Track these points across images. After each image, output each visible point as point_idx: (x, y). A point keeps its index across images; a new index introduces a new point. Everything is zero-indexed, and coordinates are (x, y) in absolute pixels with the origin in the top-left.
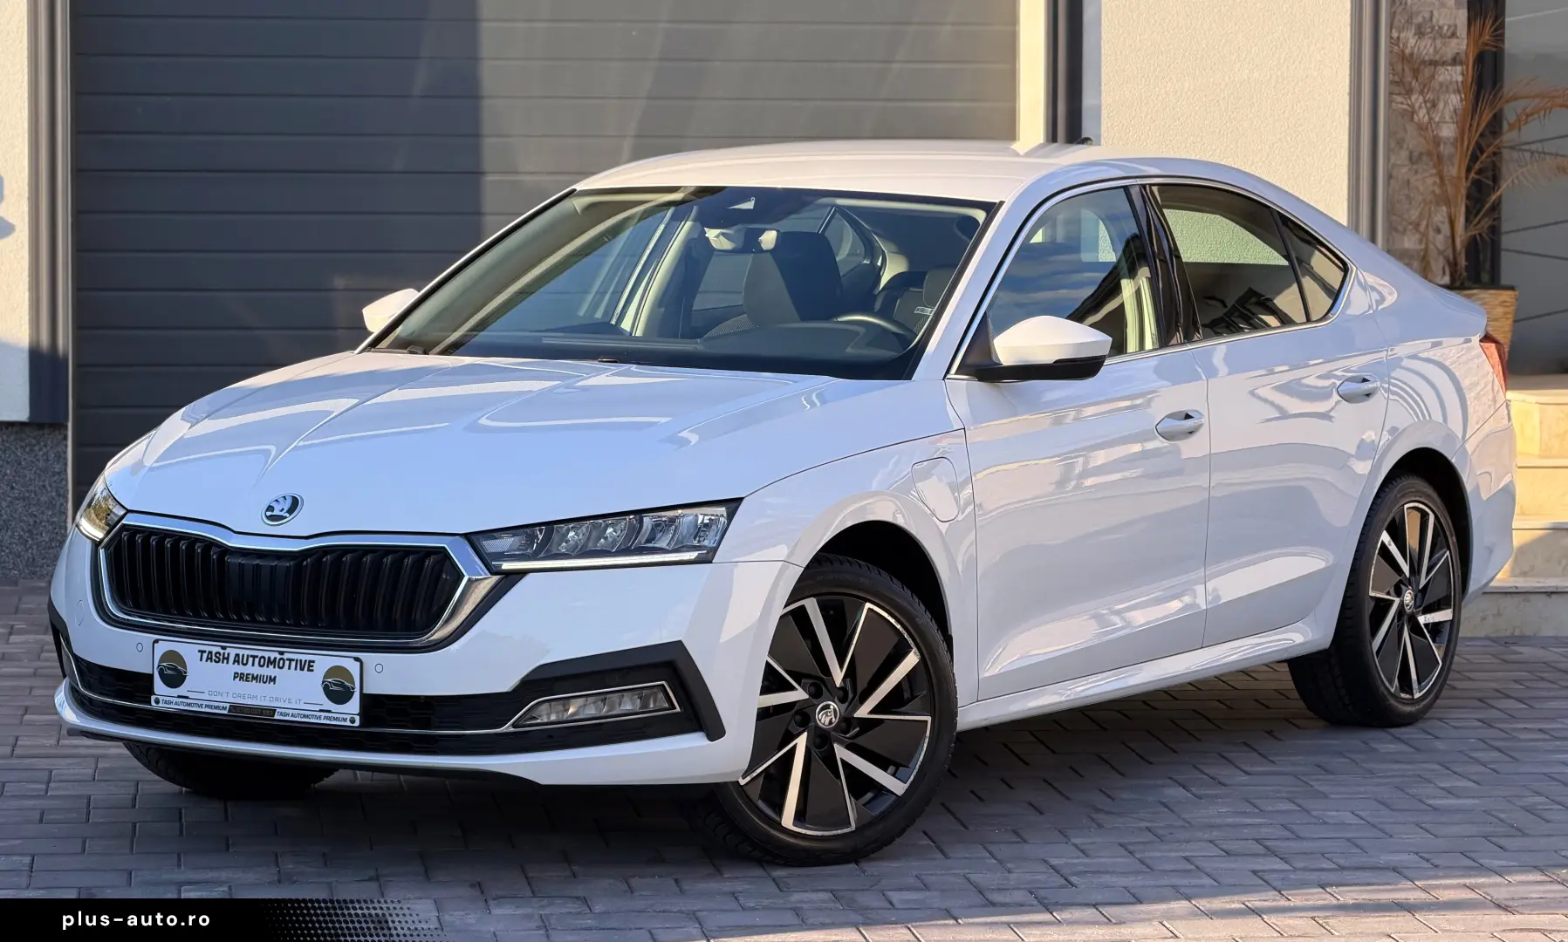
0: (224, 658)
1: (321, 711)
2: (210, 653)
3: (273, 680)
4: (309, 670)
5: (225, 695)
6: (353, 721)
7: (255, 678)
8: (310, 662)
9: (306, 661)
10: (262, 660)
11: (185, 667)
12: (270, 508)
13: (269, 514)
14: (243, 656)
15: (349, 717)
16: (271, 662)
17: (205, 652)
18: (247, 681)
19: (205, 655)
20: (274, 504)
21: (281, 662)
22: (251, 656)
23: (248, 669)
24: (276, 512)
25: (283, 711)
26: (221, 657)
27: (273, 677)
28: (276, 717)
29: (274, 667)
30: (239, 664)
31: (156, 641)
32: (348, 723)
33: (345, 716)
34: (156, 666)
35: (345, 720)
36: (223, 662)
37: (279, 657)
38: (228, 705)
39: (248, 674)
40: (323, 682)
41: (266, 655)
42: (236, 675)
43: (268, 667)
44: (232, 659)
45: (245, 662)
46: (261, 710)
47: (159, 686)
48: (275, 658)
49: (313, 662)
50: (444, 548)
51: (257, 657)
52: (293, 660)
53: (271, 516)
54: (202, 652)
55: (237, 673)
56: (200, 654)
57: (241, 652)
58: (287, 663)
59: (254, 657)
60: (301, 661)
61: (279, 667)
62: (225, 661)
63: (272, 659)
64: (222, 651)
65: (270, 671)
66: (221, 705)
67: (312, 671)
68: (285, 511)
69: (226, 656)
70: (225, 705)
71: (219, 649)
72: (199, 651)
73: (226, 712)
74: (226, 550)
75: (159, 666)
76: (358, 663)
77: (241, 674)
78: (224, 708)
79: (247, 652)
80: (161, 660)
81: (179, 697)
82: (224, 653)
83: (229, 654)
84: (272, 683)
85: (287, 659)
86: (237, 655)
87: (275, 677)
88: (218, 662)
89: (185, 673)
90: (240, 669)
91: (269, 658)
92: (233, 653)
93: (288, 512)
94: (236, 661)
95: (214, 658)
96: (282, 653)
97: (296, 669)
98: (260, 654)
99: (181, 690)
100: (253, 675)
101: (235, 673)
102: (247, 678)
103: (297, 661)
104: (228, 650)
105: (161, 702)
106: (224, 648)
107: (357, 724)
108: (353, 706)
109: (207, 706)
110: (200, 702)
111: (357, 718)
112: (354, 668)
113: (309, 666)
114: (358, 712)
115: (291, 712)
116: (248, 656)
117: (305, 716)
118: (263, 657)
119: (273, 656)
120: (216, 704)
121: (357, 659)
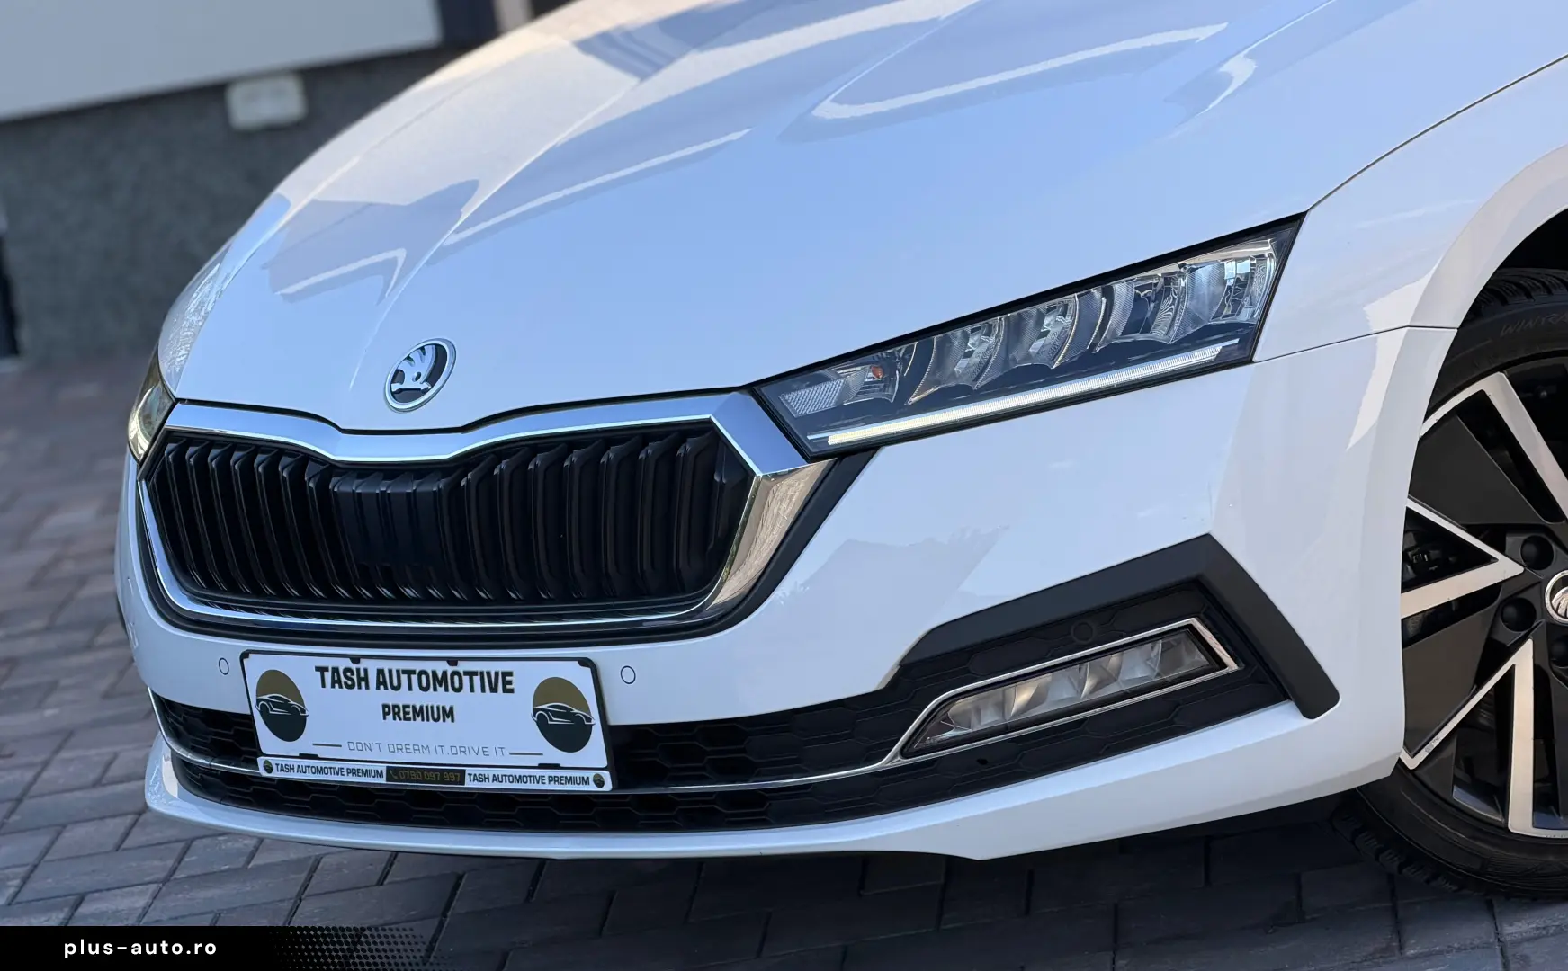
0: (360, 679)
1: (541, 766)
2: (335, 670)
3: (448, 714)
4: (506, 691)
5: (376, 748)
6: (600, 782)
7: (419, 713)
8: (505, 674)
9: (497, 673)
10: (424, 678)
11: (301, 702)
12: (398, 376)
13: (396, 387)
14: (391, 672)
15: (592, 775)
16: (440, 681)
17: (326, 669)
18: (405, 718)
19: (328, 677)
20: (404, 366)
21: (456, 679)
22: (405, 672)
23: (403, 697)
24: (409, 383)
25: (477, 771)
26: (355, 677)
27: (447, 709)
28: (469, 784)
29: (447, 690)
30: (386, 688)
31: (245, 655)
32: (592, 788)
33: (585, 774)
34: (254, 701)
35: (585, 781)
36: (360, 687)
37: (450, 669)
38: (383, 767)
39: (405, 707)
40: (535, 711)
41: (429, 666)
42: (386, 710)
43: (435, 689)
44: (372, 679)
45: (395, 683)
46: (439, 772)
47: (267, 739)
48: (445, 673)
49: (511, 674)
50: (709, 421)
51: (414, 672)
52: (476, 673)
53: (400, 391)
54: (322, 670)
55: (387, 706)
56: (319, 674)
57: (386, 665)
58: (466, 680)
59: (409, 673)
60: (489, 673)
61: (454, 689)
62: (363, 684)
63: (440, 675)
64: (354, 667)
65: (440, 698)
66: (373, 767)
67: (511, 691)
68: (424, 378)
69: (362, 675)
70: (379, 767)
71: (349, 663)
72: (318, 669)
73: (382, 780)
74: (332, 470)
75: (258, 701)
76: (589, 669)
77: (394, 707)
78: (379, 774)
79: (395, 666)
80: (259, 692)
81: (303, 756)
82: (358, 670)
83: (366, 670)
84: (449, 720)
85: (466, 673)
86: (381, 672)
87: (451, 708)
88: (353, 686)
89: (304, 711)
90: (391, 697)
91: (435, 672)
92: (372, 668)
93: (427, 378)
94: (381, 680)
95: (343, 679)
96: (453, 661)
97: (483, 689)
98: (418, 666)
99: (303, 744)
100: (414, 708)
101: (385, 706)
102: (405, 713)
103: (482, 674)
104: (364, 664)
105: (274, 766)
106: (356, 659)
107: (608, 786)
108: (595, 753)
109: (351, 771)
110: (336, 765)
111: (606, 775)
112: (581, 679)
113: (506, 683)
114: (605, 764)
115: (491, 772)
116: (399, 671)
117: (515, 779)
118: (425, 672)
119: (441, 667)
120: (364, 767)
121: (584, 662)
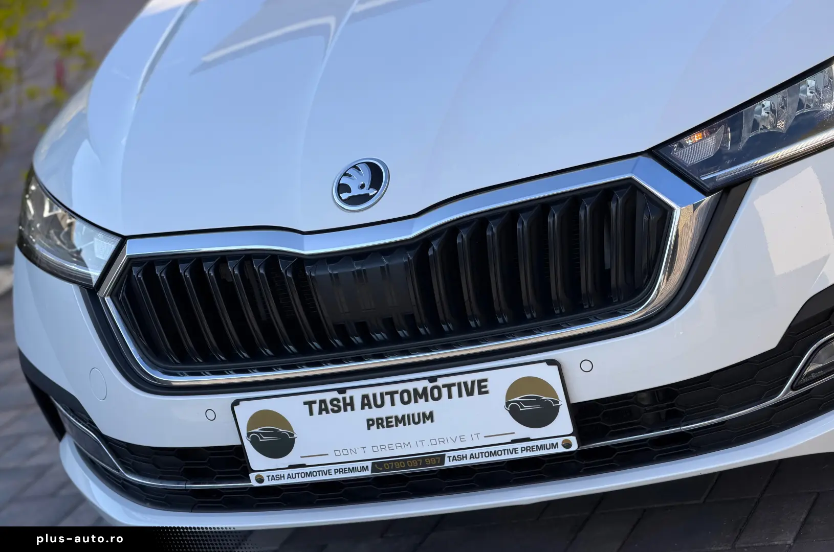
0: (345, 405)
1: (514, 441)
2: (323, 402)
3: (430, 417)
4: (480, 393)
5: (360, 451)
6: (567, 445)
7: (401, 420)
8: (480, 382)
9: (473, 383)
10: (405, 395)
11: (290, 427)
12: (342, 188)
13: (345, 196)
14: (374, 395)
15: (560, 441)
16: (418, 395)
17: (315, 402)
18: (388, 426)
19: (316, 407)
20: (344, 181)
21: (436, 391)
22: (387, 393)
23: (387, 411)
24: (356, 191)
25: (456, 453)
26: (341, 404)
27: (428, 414)
28: (448, 464)
29: (427, 400)
30: (370, 407)
31: (236, 403)
32: (561, 449)
33: (554, 441)
34: (244, 435)
35: (555, 446)
36: (345, 410)
37: (429, 385)
38: (369, 464)
39: (387, 418)
40: (507, 404)
41: (410, 386)
42: (370, 423)
43: (416, 401)
44: (358, 403)
45: (379, 402)
46: (422, 459)
47: (256, 459)
48: (425, 389)
49: (486, 380)
50: (631, 179)
51: (396, 392)
52: (454, 385)
53: (350, 198)
54: (310, 404)
55: (372, 420)
56: (307, 406)
57: (370, 391)
58: (445, 391)
59: (392, 394)
60: (465, 383)
61: (434, 399)
62: (349, 408)
63: (420, 391)
64: (340, 397)
65: (422, 406)
66: (359, 465)
67: (487, 392)
68: (367, 186)
69: (348, 401)
70: (365, 464)
71: (335, 395)
72: (305, 403)
73: (368, 473)
74: (300, 262)
75: (249, 434)
76: (555, 368)
77: (378, 419)
78: (364, 469)
79: (378, 390)
80: (249, 427)
81: (291, 467)
82: (344, 399)
83: (351, 398)
84: (428, 422)
85: (444, 386)
86: (365, 397)
87: (431, 413)
88: (339, 411)
89: (292, 435)
90: (375, 413)
91: (415, 390)
92: (357, 395)
93: (371, 187)
94: (366, 402)
95: (330, 407)
96: (432, 379)
97: (460, 395)
98: (400, 387)
99: (292, 458)
100: (396, 417)
101: (368, 421)
102: (388, 422)
103: (459, 384)
104: (349, 393)
105: (266, 479)
106: (342, 391)
107: (575, 447)
108: (563, 424)
109: (336, 471)
110: (325, 468)
111: (573, 440)
112: (550, 375)
113: (480, 387)
114: (570, 429)
115: (468, 452)
116: (382, 394)
117: (491, 454)
118: (408, 391)
119: (420, 386)
120: (351, 465)
121: (551, 362)
